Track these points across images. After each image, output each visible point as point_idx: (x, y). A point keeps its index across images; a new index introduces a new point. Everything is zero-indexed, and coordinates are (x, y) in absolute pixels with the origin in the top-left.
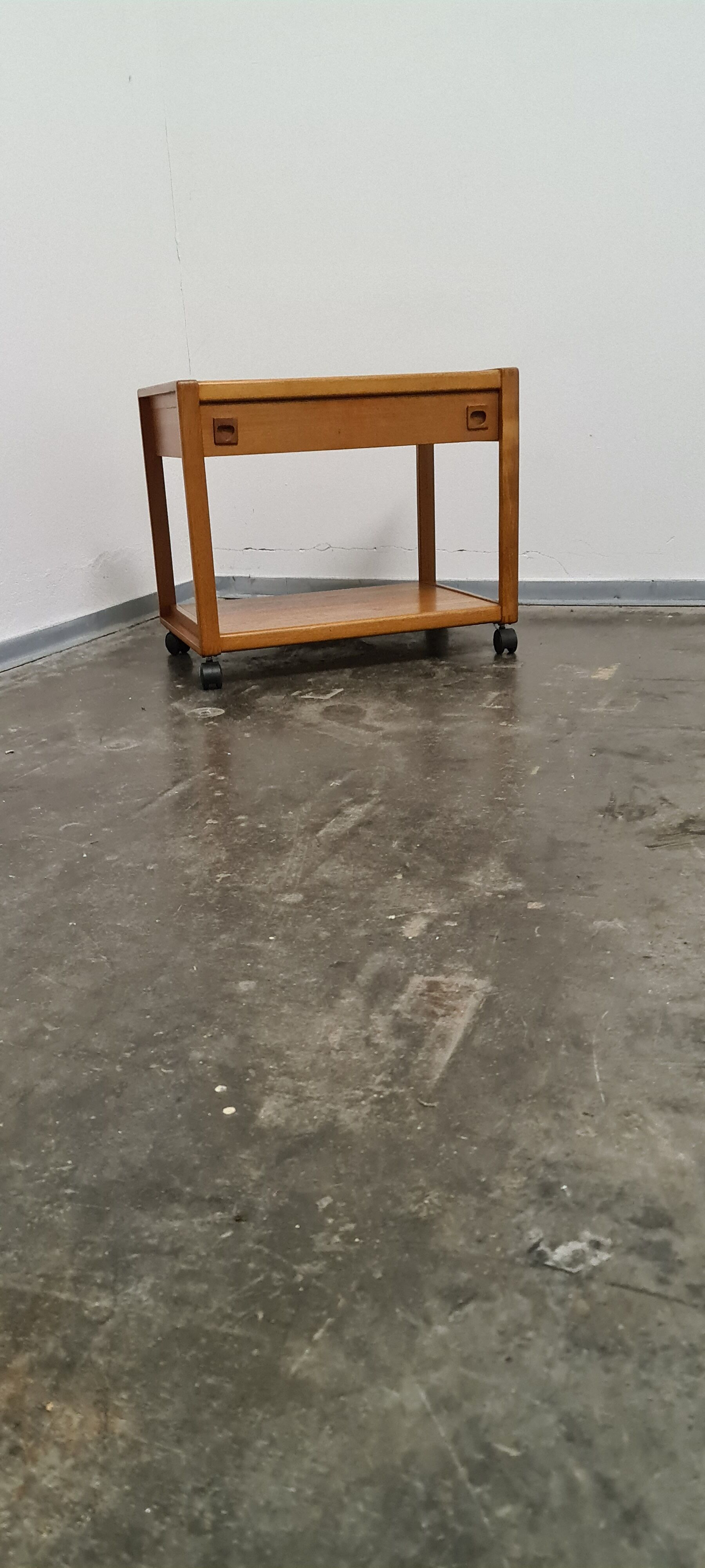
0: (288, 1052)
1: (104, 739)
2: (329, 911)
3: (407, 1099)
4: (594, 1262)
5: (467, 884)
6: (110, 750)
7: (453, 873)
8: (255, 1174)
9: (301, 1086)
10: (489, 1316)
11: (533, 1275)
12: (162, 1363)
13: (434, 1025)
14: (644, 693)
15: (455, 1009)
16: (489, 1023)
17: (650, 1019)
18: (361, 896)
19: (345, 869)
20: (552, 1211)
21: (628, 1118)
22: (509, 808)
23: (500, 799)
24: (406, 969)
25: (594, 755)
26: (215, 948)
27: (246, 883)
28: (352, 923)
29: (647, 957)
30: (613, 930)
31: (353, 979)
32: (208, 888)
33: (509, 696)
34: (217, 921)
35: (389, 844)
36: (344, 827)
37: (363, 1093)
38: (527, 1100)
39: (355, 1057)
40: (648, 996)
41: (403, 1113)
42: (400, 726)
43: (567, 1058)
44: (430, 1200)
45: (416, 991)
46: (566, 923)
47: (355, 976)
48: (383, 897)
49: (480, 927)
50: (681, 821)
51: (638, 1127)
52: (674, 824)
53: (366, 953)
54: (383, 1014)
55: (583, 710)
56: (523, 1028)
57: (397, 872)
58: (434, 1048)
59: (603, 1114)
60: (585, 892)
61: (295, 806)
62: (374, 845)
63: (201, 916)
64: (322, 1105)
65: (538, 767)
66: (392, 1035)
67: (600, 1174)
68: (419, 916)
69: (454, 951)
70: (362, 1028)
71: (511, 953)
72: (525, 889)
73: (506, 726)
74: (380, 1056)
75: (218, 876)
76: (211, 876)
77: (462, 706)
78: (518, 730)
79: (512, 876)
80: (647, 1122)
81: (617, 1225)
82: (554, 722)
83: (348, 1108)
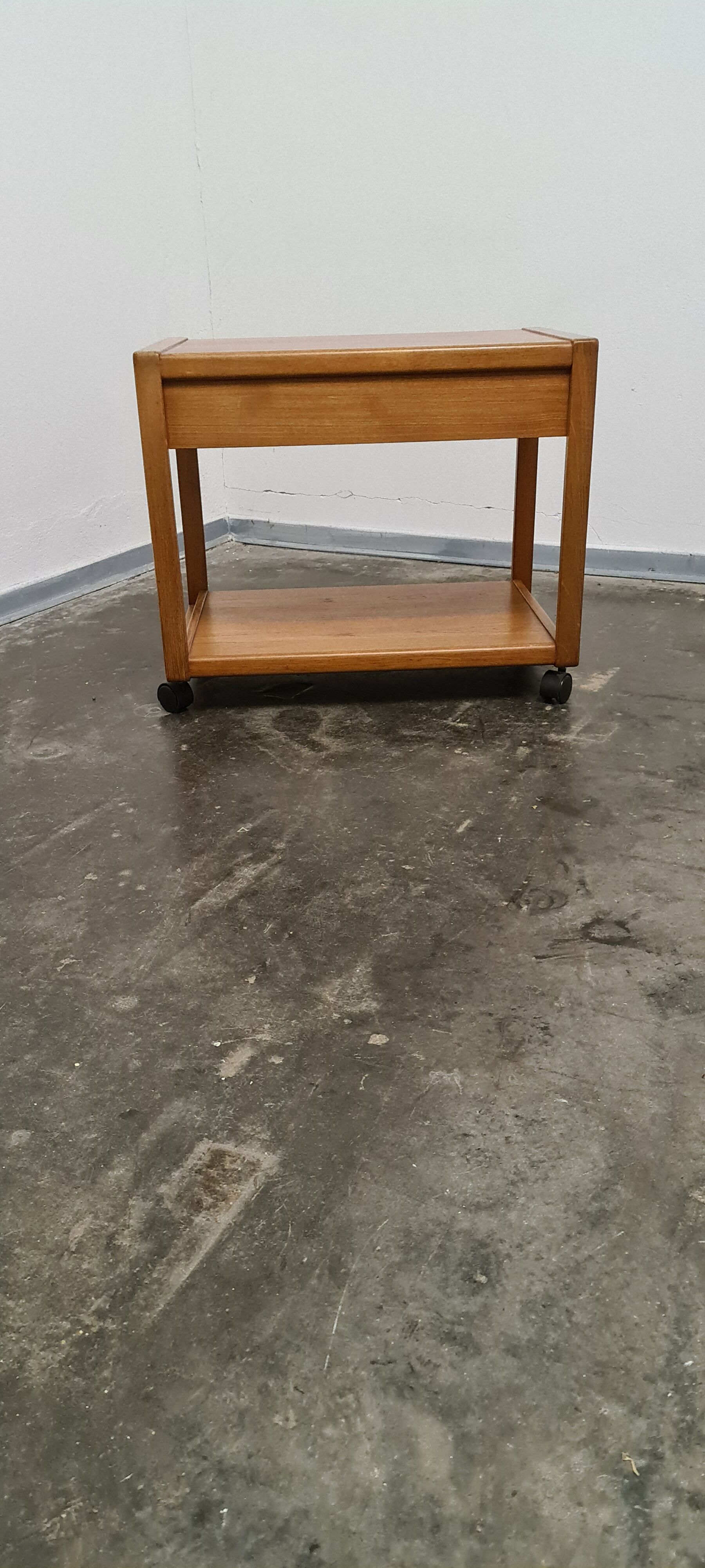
0: (17, 1250)
1: (35, 741)
2: (155, 1027)
3: (113, 1342)
5: (319, 999)
6: (35, 758)
7: (312, 979)
9: (8, 1308)
13: (192, 1221)
14: (627, 716)
15: (225, 1198)
16: (251, 1227)
17: (429, 1236)
18: (200, 1007)
19: (199, 962)
20: (194, 1550)
21: (340, 1401)
22: (411, 883)
23: (407, 867)
24: (198, 1128)
25: (535, 807)
26: (11, 1075)
27: (88, 974)
28: (171, 1049)
29: (465, 1135)
30: (448, 1087)
31: (134, 1140)
32: (45, 979)
33: (481, 710)
34: (31, 1032)
35: (262, 927)
36: (225, 898)
37: (69, 1326)
38: (242, 1358)
39: (85, 1266)
40: (442, 1198)
41: (98, 1365)
42: (349, 745)
43: (314, 1291)
44: (69, 1514)
45: (195, 1165)
46: (400, 1071)
47: (140, 1134)
48: (222, 1011)
49: (305, 1070)
50: (588, 920)
51: (346, 1417)
52: (579, 923)
53: (167, 1098)
54: (144, 1198)
55: (553, 737)
56: (285, 1238)
57: (252, 972)
58: (178, 1259)
59: (317, 1390)
60: (440, 1023)
61: (189, 860)
62: (245, 928)
63: (17, 1022)
64: (17, 1342)
65: (468, 821)
66: (141, 1233)
67: (272, 1494)
68: (248, 1044)
69: (262, 1104)
70: (112, 1219)
71: (321, 1113)
72: (378, 1012)
73: (461, 754)
74: (113, 1266)
75: (63, 961)
76: (54, 961)
77: (425, 720)
78: (470, 761)
79: (373, 989)
80: (360, 1410)
82: (514, 753)
83: (43, 1349)
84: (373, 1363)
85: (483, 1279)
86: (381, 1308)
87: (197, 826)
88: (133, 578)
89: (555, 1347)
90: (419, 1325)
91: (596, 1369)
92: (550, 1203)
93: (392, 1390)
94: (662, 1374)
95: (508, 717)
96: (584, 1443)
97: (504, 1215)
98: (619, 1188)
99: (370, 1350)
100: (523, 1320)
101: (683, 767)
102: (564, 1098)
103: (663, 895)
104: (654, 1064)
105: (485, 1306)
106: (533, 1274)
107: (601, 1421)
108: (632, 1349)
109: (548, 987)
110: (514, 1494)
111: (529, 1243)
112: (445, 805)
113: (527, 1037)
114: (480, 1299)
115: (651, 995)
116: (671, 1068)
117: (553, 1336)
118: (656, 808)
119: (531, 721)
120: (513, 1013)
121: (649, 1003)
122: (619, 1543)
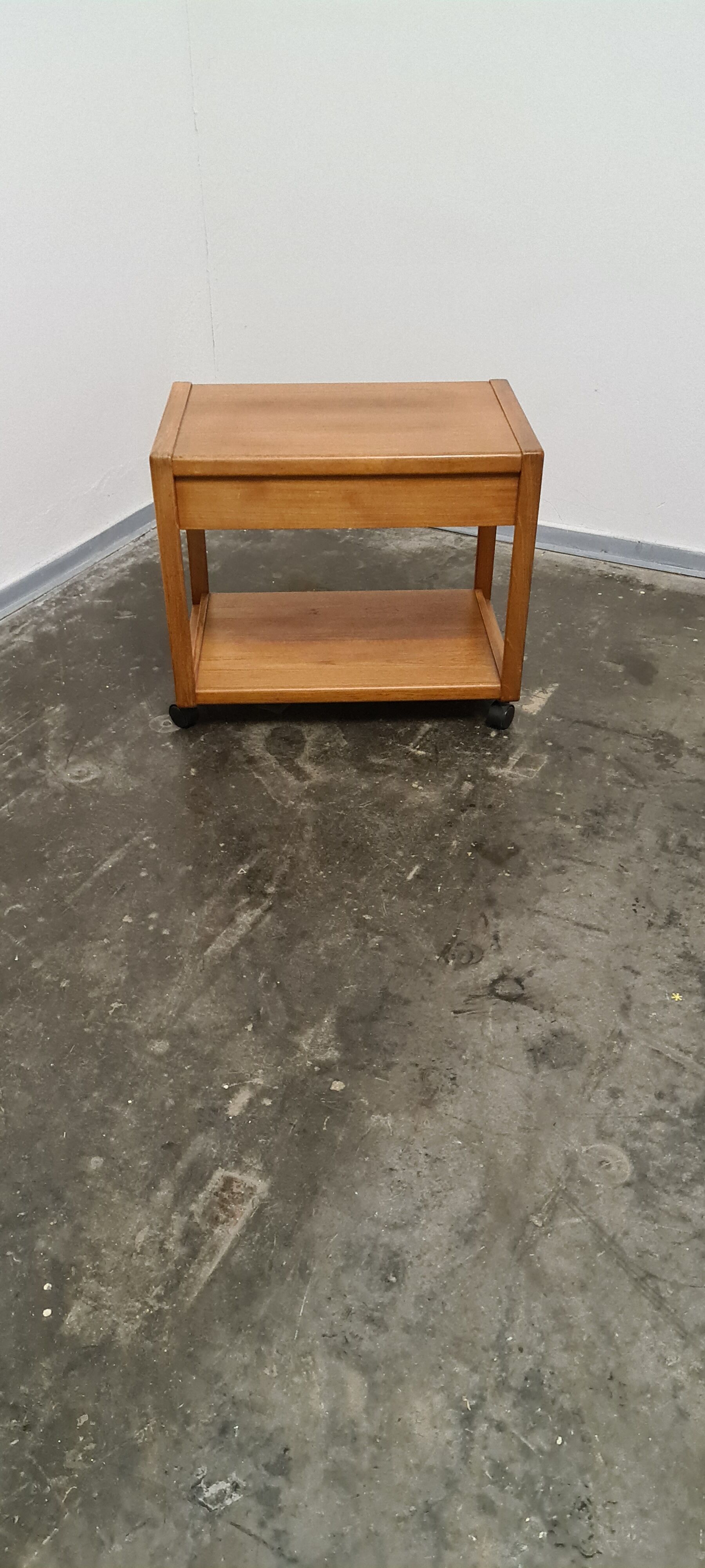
1: (71, 759)
2: (183, 1070)
3: (168, 1317)
4: (228, 1502)
5: (297, 1047)
6: (72, 781)
7: (293, 1028)
8: (47, 1384)
9: (102, 1292)
10: (150, 1538)
11: (187, 1508)
13: (213, 1232)
14: (556, 747)
15: (234, 1216)
16: (251, 1239)
17: (363, 1247)
18: (213, 1051)
19: (212, 1010)
20: (220, 1450)
21: (303, 1360)
22: (369, 934)
23: (367, 917)
24: (215, 1159)
25: (470, 854)
26: (85, 1110)
27: (131, 1019)
28: (194, 1090)
29: (391, 1169)
30: (383, 1129)
31: (173, 1167)
32: (101, 1022)
33: (438, 734)
34: (96, 1071)
35: (257, 976)
36: (230, 944)
37: (140, 1306)
38: (245, 1331)
39: (147, 1264)
40: (372, 1219)
41: (160, 1332)
42: (327, 774)
43: (289, 1286)
44: (149, 1428)
45: (214, 1189)
46: (351, 1114)
47: (176, 1163)
48: (229, 1056)
49: (286, 1111)
50: (495, 976)
51: (307, 1371)
52: (488, 980)
53: (193, 1133)
54: (181, 1214)
55: (493, 770)
56: (272, 1247)
57: (250, 1020)
58: (204, 1260)
59: (290, 1353)
60: (381, 1072)
61: (200, 904)
62: (244, 976)
63: (86, 1062)
64: (109, 1316)
65: (417, 868)
66: (181, 1240)
67: (264, 1417)
68: (247, 1087)
69: (257, 1141)
70: (162, 1229)
71: (297, 1149)
72: (339, 1060)
73: (417, 789)
74: (164, 1264)
75: (113, 1005)
76: (107, 1005)
77: (391, 746)
78: (423, 797)
79: (336, 1039)
80: (315, 1367)
81: (255, 1469)
82: (460, 789)
83: (126, 1322)
84: (324, 1336)
85: (393, 1279)
86: (330, 1298)
87: (206, 866)
88: (139, 538)
89: (432, 1327)
90: (353, 1312)
91: (455, 1342)
92: (441, 1224)
93: (334, 1354)
94: (493, 1346)
95: (458, 745)
96: (442, 1389)
97: (411, 1233)
98: (486, 1213)
99: (322, 1327)
100: (415, 1309)
101: (591, 811)
102: (459, 1139)
103: (553, 953)
104: (524, 1113)
105: (394, 1298)
106: (424, 1277)
107: (454, 1375)
108: (478, 1329)
109: (460, 1041)
110: (399, 1420)
111: (425, 1254)
112: (400, 848)
113: (440, 1086)
114: (390, 1294)
115: (531, 1050)
116: (534, 1117)
117: (432, 1320)
118: (563, 857)
119: (478, 750)
120: (433, 1065)
121: (528, 1058)
122: (454, 1451)
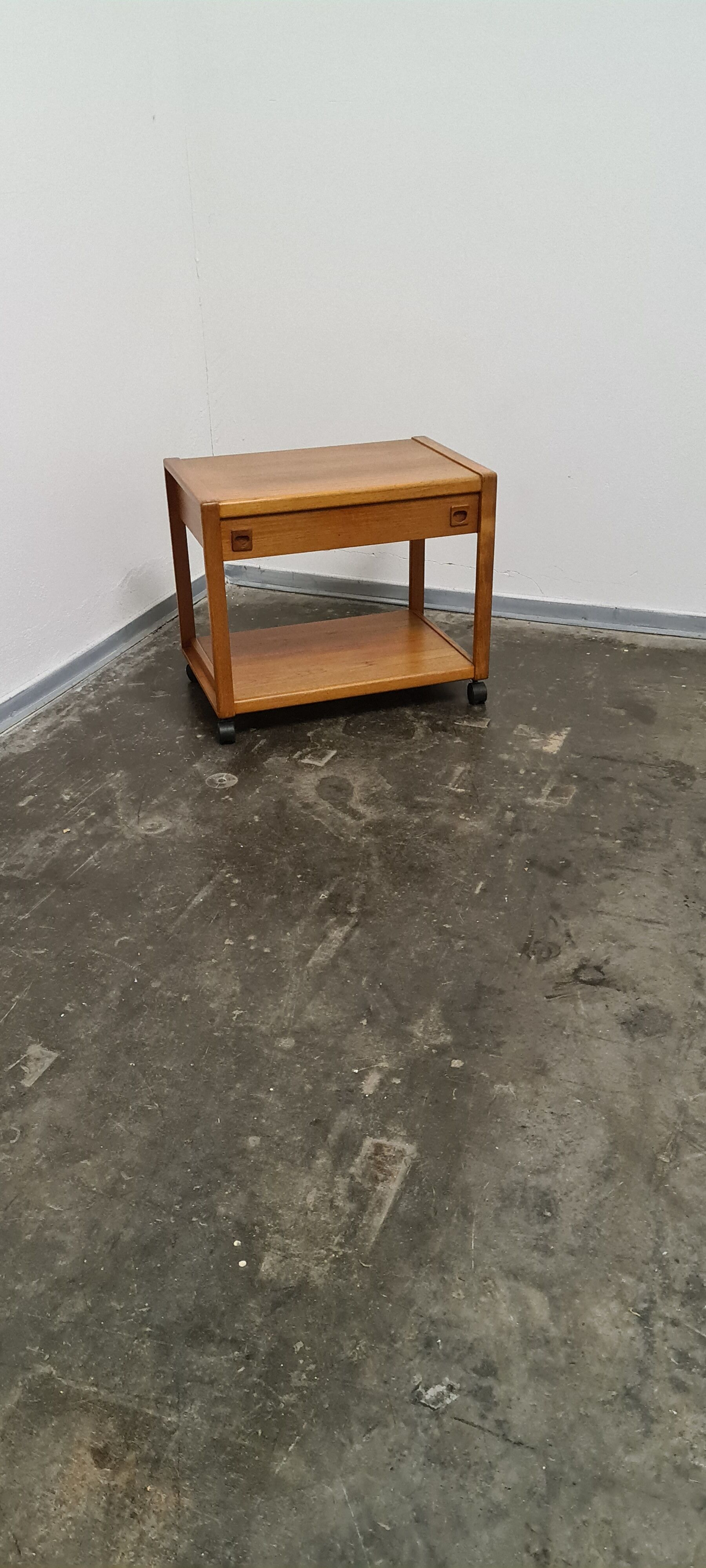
0: (280, 1211)
1: (141, 815)
2: (313, 1060)
3: (353, 1259)
4: (448, 1401)
5: (412, 1035)
6: (147, 833)
7: (404, 1020)
8: (259, 1320)
9: (287, 1244)
10: (386, 1437)
11: (413, 1410)
12: (207, 1463)
13: (375, 1189)
14: (582, 779)
15: (391, 1174)
16: (411, 1191)
17: (514, 1191)
18: (336, 1044)
19: (326, 1010)
20: (429, 1360)
21: (485, 1284)
22: (452, 939)
23: (447, 926)
24: (362, 1130)
25: (526, 869)
26: (232, 1099)
27: (254, 1022)
28: (328, 1075)
29: (524, 1127)
30: (506, 1095)
31: (325, 1139)
32: (227, 1027)
33: (472, 774)
34: (233, 1067)
35: (359, 980)
36: (327, 957)
37: (326, 1252)
38: (427, 1264)
39: (322, 1219)
40: (517, 1167)
41: (349, 1272)
42: (380, 812)
43: (456, 1226)
44: (360, 1348)
45: (367, 1154)
46: (475, 1085)
47: (327, 1135)
48: (351, 1047)
49: (416, 1087)
50: (576, 966)
51: (491, 1292)
52: (570, 969)
53: (336, 1110)
54: (343, 1176)
55: (529, 800)
56: (432, 1196)
57: (363, 1016)
58: (374, 1212)
59: (471, 1279)
60: (494, 1049)
61: (292, 926)
62: (349, 981)
63: (222, 1060)
64: (300, 1262)
65: (482, 883)
66: (348, 1198)
67: (461, 1331)
68: (375, 1070)
69: (396, 1112)
70: (328, 1190)
71: (433, 1116)
72: (452, 1043)
73: (464, 820)
74: (339, 1218)
75: (234, 1012)
76: (229, 1013)
77: (432, 786)
78: (473, 826)
79: (445, 1026)
80: (496, 1288)
81: (464, 1373)
82: (503, 817)
83: (316, 1265)
84: (498, 1263)
85: (549, 1214)
87: (289, 894)
89: (594, 1249)
91: (617, 1259)
92: (580, 1167)
93: (512, 1277)
94: (652, 1260)
95: (493, 782)
97: (554, 1176)
98: (617, 1155)
99: (495, 1257)
100: (575, 1236)
101: (626, 828)
102: (578, 1099)
103: (623, 944)
104: (630, 1074)
105: (553, 1229)
106: (576, 1210)
107: (622, 1286)
108: (634, 1248)
109: (558, 1020)
110: (583, 1324)
111: (571, 1192)
112: (462, 869)
113: (550, 1058)
114: (549, 1225)
115: (623, 1023)
116: (640, 1075)
117: (592, 1243)
118: (611, 867)
119: (511, 785)
121: (622, 1029)
122: (639, 1344)
